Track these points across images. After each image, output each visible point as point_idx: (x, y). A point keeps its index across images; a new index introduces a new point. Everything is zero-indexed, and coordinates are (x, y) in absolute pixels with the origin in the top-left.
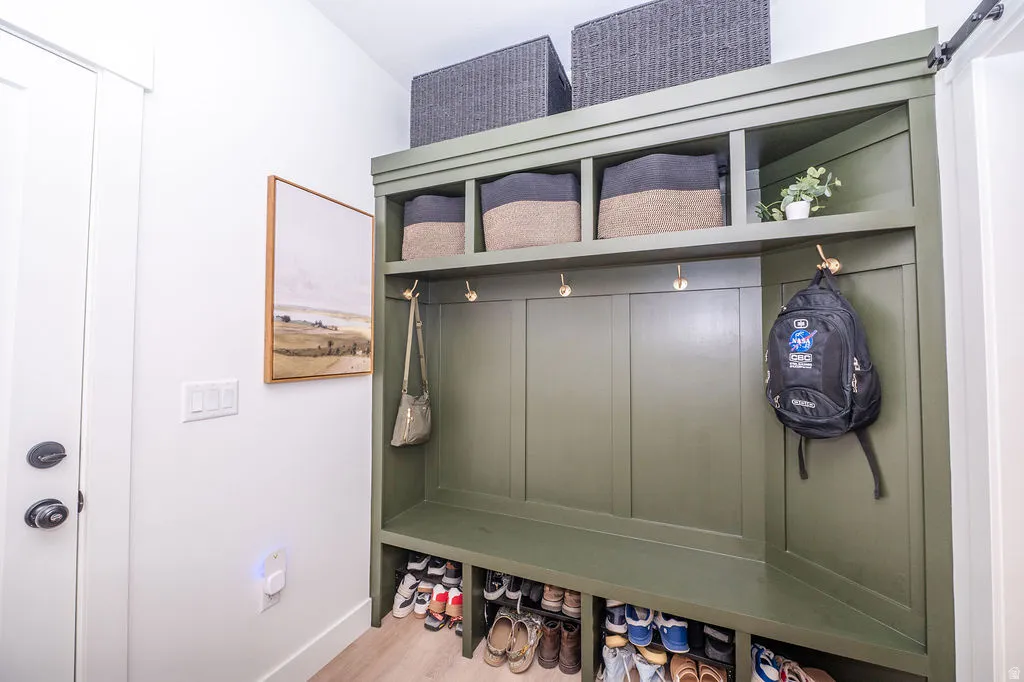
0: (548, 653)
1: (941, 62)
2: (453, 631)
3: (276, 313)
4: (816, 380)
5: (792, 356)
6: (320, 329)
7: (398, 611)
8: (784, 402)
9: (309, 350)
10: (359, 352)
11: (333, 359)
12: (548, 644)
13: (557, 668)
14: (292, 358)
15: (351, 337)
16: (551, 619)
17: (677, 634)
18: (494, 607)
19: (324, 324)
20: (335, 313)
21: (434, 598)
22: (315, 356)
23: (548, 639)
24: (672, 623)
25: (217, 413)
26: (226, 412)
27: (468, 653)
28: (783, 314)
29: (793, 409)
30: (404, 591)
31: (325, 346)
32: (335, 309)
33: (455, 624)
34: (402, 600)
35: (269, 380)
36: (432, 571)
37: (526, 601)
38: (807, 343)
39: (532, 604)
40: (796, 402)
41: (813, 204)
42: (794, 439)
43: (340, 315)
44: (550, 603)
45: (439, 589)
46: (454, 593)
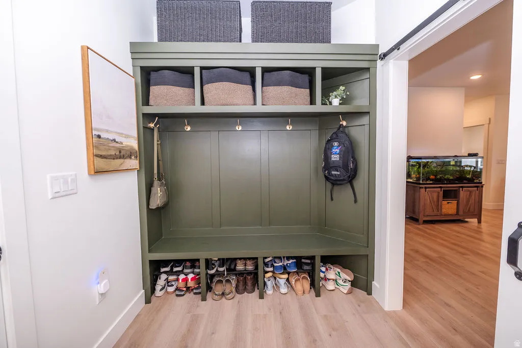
0: (241, 287)
1: (382, 59)
2: (192, 293)
3: (94, 133)
4: (340, 164)
5: (332, 156)
6: (115, 143)
7: (158, 293)
8: (329, 173)
9: (111, 155)
10: (133, 157)
11: (122, 160)
12: (241, 284)
13: (246, 293)
14: (103, 159)
15: (129, 148)
16: (241, 274)
17: (293, 265)
18: (212, 276)
19: (117, 141)
20: (121, 134)
21: (180, 281)
22: (114, 159)
23: (241, 282)
24: (291, 261)
25: (68, 193)
26: (71, 192)
27: (204, 299)
28: (329, 141)
29: (332, 175)
30: (161, 282)
31: (118, 153)
32: (121, 132)
33: (192, 290)
34: (161, 287)
35: (93, 172)
36: (175, 269)
37: (229, 270)
38: (338, 151)
39: (231, 270)
40: (333, 173)
41: (340, 100)
42: (329, 185)
43: (124, 136)
44: (240, 267)
45: (182, 277)
46: (190, 276)
